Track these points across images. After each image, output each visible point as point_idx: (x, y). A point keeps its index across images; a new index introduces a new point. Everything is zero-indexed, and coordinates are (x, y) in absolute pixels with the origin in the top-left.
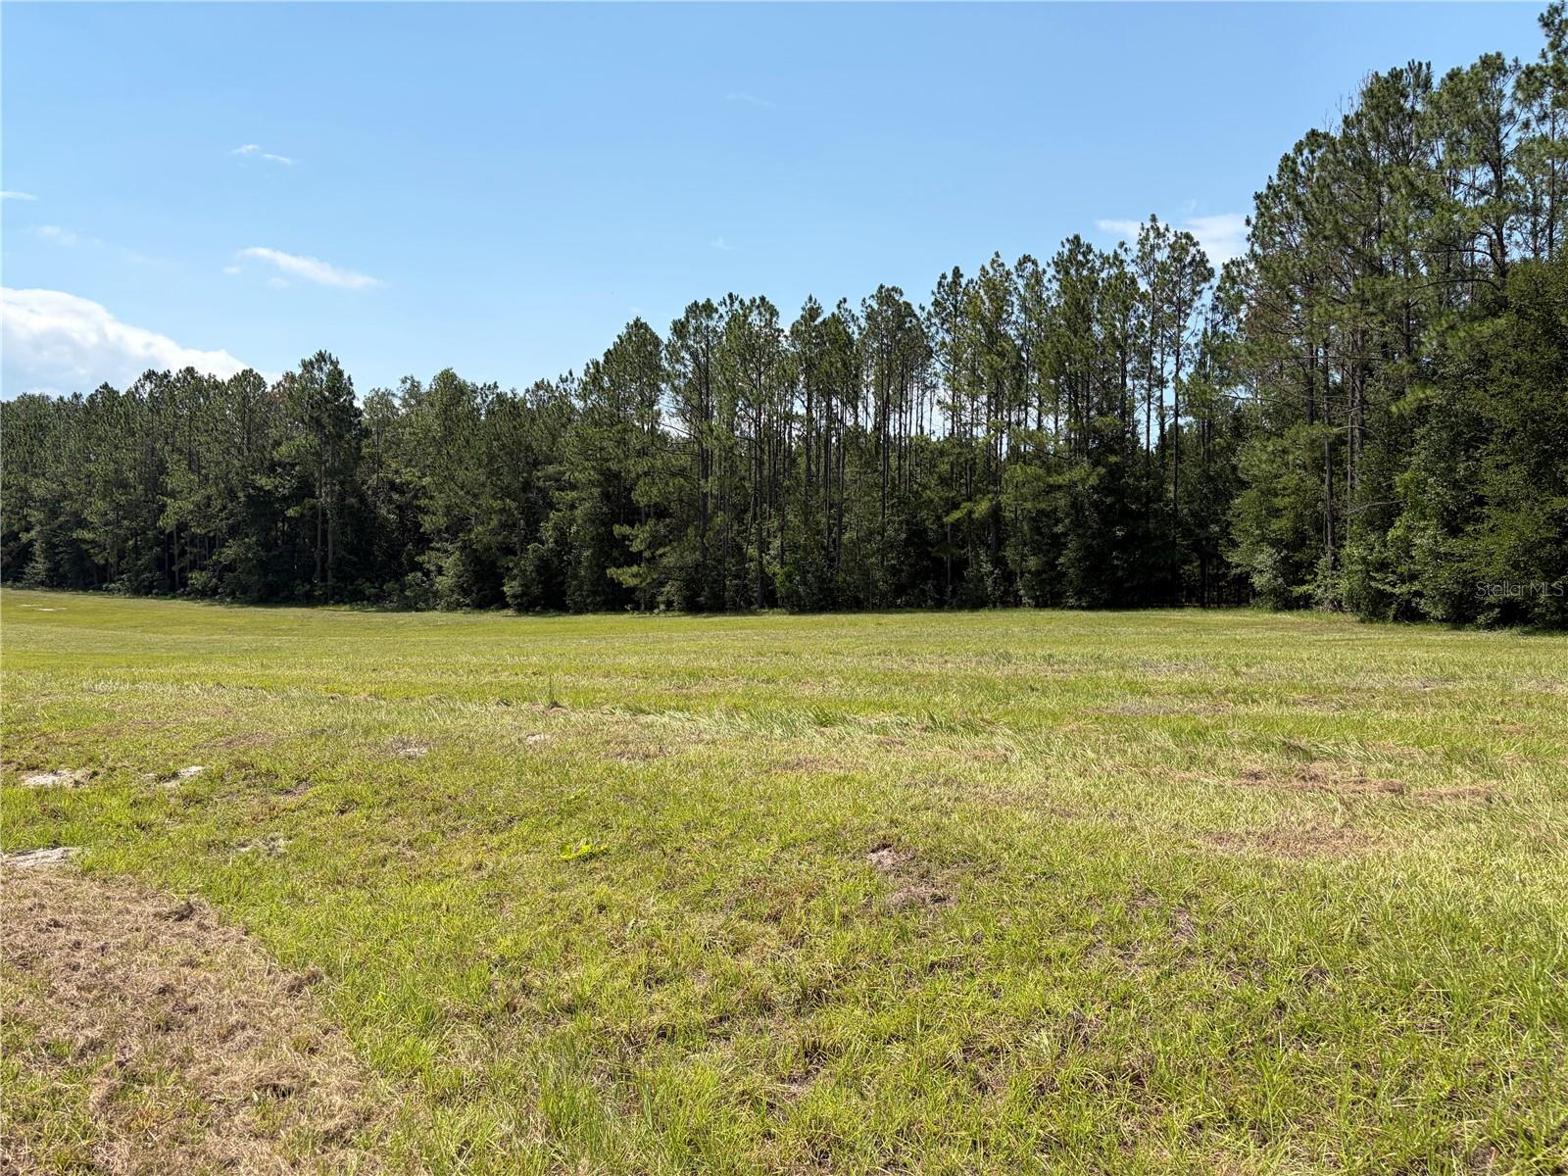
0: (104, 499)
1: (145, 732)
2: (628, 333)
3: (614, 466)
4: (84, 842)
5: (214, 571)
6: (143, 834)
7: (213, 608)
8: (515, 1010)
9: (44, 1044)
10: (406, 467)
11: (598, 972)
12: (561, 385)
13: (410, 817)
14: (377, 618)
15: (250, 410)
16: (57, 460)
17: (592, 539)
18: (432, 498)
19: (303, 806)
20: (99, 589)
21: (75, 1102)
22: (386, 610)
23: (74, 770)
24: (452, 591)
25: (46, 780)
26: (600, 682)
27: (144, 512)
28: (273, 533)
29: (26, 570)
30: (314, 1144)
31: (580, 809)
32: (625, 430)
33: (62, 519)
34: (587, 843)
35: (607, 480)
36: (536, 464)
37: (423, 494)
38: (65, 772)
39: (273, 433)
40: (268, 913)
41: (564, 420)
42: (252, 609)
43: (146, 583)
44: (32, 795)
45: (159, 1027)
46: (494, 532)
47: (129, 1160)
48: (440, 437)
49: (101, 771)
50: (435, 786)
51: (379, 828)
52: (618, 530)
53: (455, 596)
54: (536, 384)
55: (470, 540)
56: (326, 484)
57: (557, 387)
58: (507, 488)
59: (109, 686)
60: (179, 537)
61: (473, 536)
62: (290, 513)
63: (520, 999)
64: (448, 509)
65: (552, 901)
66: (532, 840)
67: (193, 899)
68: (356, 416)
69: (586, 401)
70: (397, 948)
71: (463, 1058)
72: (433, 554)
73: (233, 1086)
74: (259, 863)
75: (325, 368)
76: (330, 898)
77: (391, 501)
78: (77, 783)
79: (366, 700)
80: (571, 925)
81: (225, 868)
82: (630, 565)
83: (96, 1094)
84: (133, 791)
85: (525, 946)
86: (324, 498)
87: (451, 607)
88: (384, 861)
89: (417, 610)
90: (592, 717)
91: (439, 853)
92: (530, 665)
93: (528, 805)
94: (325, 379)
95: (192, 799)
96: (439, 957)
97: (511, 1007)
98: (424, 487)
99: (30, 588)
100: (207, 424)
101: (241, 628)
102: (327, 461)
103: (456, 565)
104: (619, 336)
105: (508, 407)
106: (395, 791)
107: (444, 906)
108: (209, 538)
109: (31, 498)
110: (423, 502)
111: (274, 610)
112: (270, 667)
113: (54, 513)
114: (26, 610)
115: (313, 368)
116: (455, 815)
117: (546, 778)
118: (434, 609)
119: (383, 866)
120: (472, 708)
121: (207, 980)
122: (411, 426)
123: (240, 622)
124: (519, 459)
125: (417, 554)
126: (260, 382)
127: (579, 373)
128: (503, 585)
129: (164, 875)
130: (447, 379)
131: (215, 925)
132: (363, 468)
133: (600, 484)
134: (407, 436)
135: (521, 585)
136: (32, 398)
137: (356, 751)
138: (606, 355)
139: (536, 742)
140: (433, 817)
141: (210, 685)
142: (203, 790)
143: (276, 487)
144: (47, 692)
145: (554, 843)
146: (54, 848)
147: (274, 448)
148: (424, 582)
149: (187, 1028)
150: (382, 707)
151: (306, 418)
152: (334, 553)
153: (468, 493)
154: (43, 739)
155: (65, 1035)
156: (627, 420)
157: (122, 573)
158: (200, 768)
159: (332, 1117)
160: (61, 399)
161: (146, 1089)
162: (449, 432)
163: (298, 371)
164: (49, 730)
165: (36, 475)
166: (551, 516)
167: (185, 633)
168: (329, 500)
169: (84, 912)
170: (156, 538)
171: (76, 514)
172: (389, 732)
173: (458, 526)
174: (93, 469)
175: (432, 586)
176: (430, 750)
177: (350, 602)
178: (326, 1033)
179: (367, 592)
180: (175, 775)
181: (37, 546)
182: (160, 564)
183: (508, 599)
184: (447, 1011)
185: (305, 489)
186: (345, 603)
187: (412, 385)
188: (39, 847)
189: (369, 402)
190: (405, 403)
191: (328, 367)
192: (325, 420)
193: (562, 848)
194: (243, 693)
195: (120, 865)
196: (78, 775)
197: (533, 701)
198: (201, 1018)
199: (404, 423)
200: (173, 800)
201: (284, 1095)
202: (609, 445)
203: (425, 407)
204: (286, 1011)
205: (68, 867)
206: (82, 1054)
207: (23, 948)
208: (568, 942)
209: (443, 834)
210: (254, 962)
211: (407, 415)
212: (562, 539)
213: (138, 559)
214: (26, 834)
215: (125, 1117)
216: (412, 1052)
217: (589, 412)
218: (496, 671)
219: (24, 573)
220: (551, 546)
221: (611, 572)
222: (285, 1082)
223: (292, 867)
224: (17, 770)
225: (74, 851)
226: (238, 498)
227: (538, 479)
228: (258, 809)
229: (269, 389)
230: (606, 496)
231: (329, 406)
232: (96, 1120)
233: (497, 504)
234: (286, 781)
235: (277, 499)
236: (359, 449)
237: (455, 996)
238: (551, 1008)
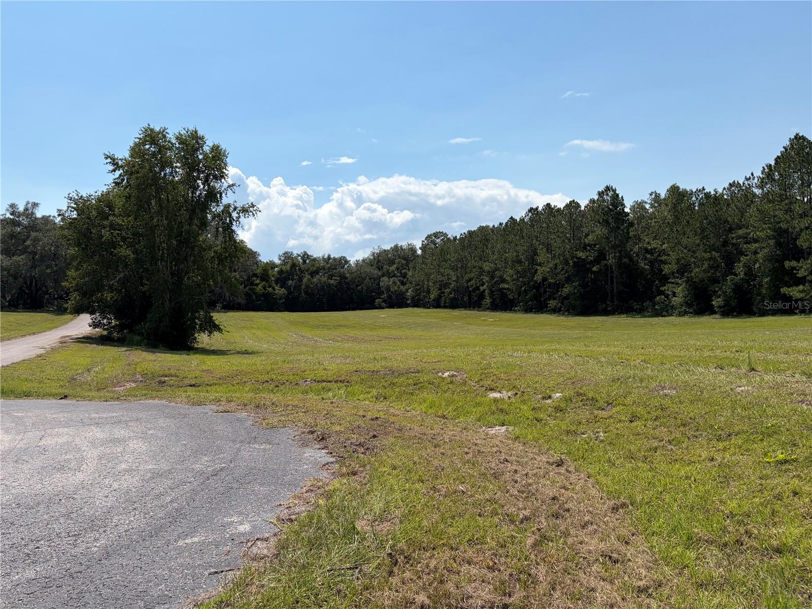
0: (512, 269)
1: (536, 375)
2: (791, 144)
3: (783, 226)
4: (515, 425)
5: (559, 300)
6: (538, 424)
7: (559, 318)
8: (742, 544)
9: (506, 514)
10: (654, 240)
11: (797, 532)
12: (746, 183)
13: (668, 428)
14: (641, 321)
15: (573, 220)
16: (493, 253)
17: (770, 271)
18: (668, 255)
19: (611, 417)
20: (511, 310)
21: (521, 543)
22: (645, 317)
23: (508, 391)
24: (682, 305)
25: (496, 395)
26: (782, 357)
27: (528, 274)
28: (587, 280)
29: (483, 303)
30: (633, 592)
31: (775, 433)
32: (791, 203)
33: (495, 279)
34: (782, 454)
35: (779, 235)
36: (731, 230)
37: (663, 253)
38: (504, 392)
39: (585, 230)
40: (598, 469)
41: (749, 202)
42: (577, 318)
43: (530, 307)
44: (492, 401)
45: (553, 516)
46: (705, 271)
47: (546, 576)
48: (672, 222)
49: (519, 393)
50: (682, 412)
51: (652, 432)
52: (787, 264)
53: (684, 308)
54: (730, 184)
55: (691, 277)
56: (612, 253)
57: (744, 184)
58: (713, 245)
59: (519, 354)
60: (544, 285)
61: (693, 274)
62: (595, 269)
63: (745, 539)
64: (678, 260)
65: (761, 484)
66: (744, 447)
67: (563, 457)
68: (626, 216)
69: (763, 189)
70: (667, 498)
71: (712, 565)
72: (670, 285)
73: (590, 552)
74: (591, 444)
75: (609, 194)
76: (629, 465)
77: (646, 259)
78: (509, 397)
79: (640, 364)
80: (775, 501)
81: (576, 444)
82: (797, 285)
83: (530, 541)
84: (532, 403)
85: (746, 509)
86: (611, 260)
87: (681, 314)
88: (656, 449)
89: (662, 316)
90: (779, 379)
91: (687, 448)
92: (734, 346)
93: (740, 427)
94: (609, 199)
95: (558, 409)
96: (692, 507)
97: (739, 542)
98: (664, 250)
99: (484, 310)
100: (554, 229)
101: (572, 327)
102: (612, 241)
103: (684, 291)
104: (784, 147)
105: (712, 200)
106: (659, 413)
107: (692, 479)
108: (557, 284)
109: (484, 271)
110: (664, 258)
111: (588, 318)
112: (589, 346)
113: (492, 277)
114: (483, 320)
115: (604, 195)
116: (694, 429)
117: (751, 413)
118: (672, 315)
119: (656, 452)
120: (701, 370)
121: (573, 497)
122: (655, 218)
123: (572, 324)
124: (720, 228)
125: (661, 286)
126: (578, 205)
127: (758, 173)
128: (712, 301)
129: (549, 444)
130: (674, 190)
131: (574, 471)
132: (631, 243)
133: (775, 238)
134: (653, 224)
135: (723, 301)
136: (483, 227)
137: (637, 391)
138: (776, 160)
139: (742, 391)
140: (682, 429)
141: (562, 354)
142: (563, 405)
143: (587, 257)
144: (494, 356)
145: (759, 451)
146: (503, 426)
147: (585, 237)
148: (666, 301)
149: (566, 518)
150: (648, 367)
151: (601, 221)
152: (617, 288)
153: (689, 250)
154: (495, 377)
155: (514, 511)
156: (792, 197)
157: (520, 302)
158: (560, 394)
159: (641, 580)
160: (494, 226)
161: (551, 544)
162: (677, 218)
163: (596, 197)
164: (497, 373)
165: (485, 261)
166: (742, 259)
167: (547, 330)
168: (613, 261)
169: (517, 457)
170: (534, 286)
171: (501, 277)
172: (653, 381)
173: (683, 269)
174: (507, 256)
175: (670, 303)
176: (677, 392)
177: (626, 313)
178: (633, 535)
179: (635, 308)
180: (550, 397)
181: (486, 292)
182: (536, 297)
183: (715, 309)
184: (700, 537)
185: (601, 256)
186: (623, 314)
187: (656, 196)
188: (497, 425)
189: (633, 208)
190: (652, 206)
191: (610, 193)
192: (611, 220)
193: (766, 455)
194: (578, 359)
195: (530, 437)
196: (510, 394)
197: (738, 367)
198: (571, 515)
199: (652, 216)
200: (550, 409)
201: (615, 562)
202: (780, 213)
203: (663, 207)
204: (611, 520)
205: (509, 435)
206: (522, 522)
207: (494, 470)
208: (774, 510)
209: (689, 438)
210: (593, 492)
211: (653, 212)
212: (749, 272)
213: (527, 296)
214: (491, 418)
215: (542, 555)
216: (681, 556)
217: (766, 195)
218: (712, 349)
219: (482, 304)
220: (741, 277)
221: (784, 290)
222: (615, 555)
223: (608, 448)
224: (486, 390)
225: (511, 428)
226: (569, 263)
227: (733, 238)
228: (589, 417)
229: (583, 208)
230: (779, 244)
231: (612, 213)
232: (530, 553)
233: (707, 255)
234: (601, 403)
235: (588, 262)
236: (628, 233)
237: (704, 530)
238: (766, 547)
